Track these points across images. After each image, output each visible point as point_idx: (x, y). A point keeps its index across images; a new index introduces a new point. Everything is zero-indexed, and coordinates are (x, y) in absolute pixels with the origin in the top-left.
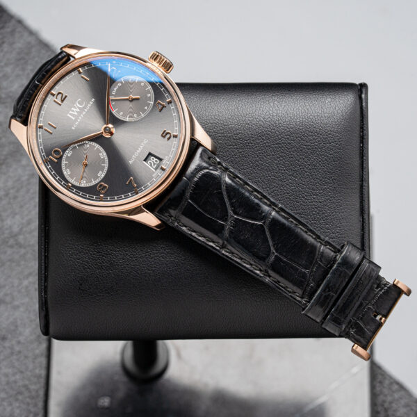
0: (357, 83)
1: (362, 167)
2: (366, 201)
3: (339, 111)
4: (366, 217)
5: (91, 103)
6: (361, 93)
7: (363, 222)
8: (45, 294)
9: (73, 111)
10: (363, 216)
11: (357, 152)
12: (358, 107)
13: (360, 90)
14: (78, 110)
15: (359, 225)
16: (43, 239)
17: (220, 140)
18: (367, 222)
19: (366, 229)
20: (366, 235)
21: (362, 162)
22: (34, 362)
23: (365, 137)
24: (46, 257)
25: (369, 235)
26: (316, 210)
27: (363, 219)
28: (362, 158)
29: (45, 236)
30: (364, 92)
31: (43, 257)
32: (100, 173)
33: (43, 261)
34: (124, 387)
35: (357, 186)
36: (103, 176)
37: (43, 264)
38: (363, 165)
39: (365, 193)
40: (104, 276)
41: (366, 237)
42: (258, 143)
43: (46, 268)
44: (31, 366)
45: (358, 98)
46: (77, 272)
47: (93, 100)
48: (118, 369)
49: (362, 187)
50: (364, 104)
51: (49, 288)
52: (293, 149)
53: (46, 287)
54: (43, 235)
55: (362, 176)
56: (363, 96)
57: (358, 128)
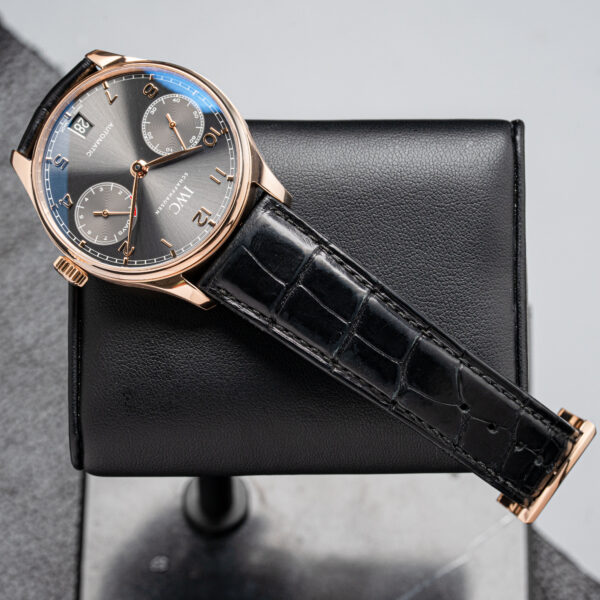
0: (510, 120)
1: (517, 236)
2: (522, 283)
3: (485, 159)
4: (521, 305)
5: (160, 208)
6: (515, 133)
7: (518, 313)
8: (78, 412)
9: (185, 198)
10: (518, 305)
11: (509, 215)
12: (511, 152)
13: (514, 129)
14: (179, 199)
15: (511, 317)
16: (75, 336)
17: (320, 198)
18: (523, 312)
19: (522, 322)
20: (522, 330)
21: (517, 229)
22: (55, 525)
23: (520, 195)
24: (80, 361)
25: (526, 330)
26: (452, 295)
27: (518, 308)
28: (517, 223)
29: (78, 332)
30: (519, 132)
31: (75, 362)
32: (153, 112)
33: (75, 366)
34: (186, 543)
35: (510, 263)
36: (150, 108)
37: (75, 371)
38: (517, 233)
39: (520, 272)
40: (160, 387)
41: (522, 334)
42: (372, 204)
43: (79, 376)
44: (51, 531)
45: (510, 141)
46: (122, 381)
47: (157, 213)
48: (178, 517)
49: (516, 264)
50: (519, 149)
51: (83, 404)
52: (421, 211)
53: (79, 403)
54: (76, 330)
55: (517, 249)
56: (518, 138)
57: (511, 183)
